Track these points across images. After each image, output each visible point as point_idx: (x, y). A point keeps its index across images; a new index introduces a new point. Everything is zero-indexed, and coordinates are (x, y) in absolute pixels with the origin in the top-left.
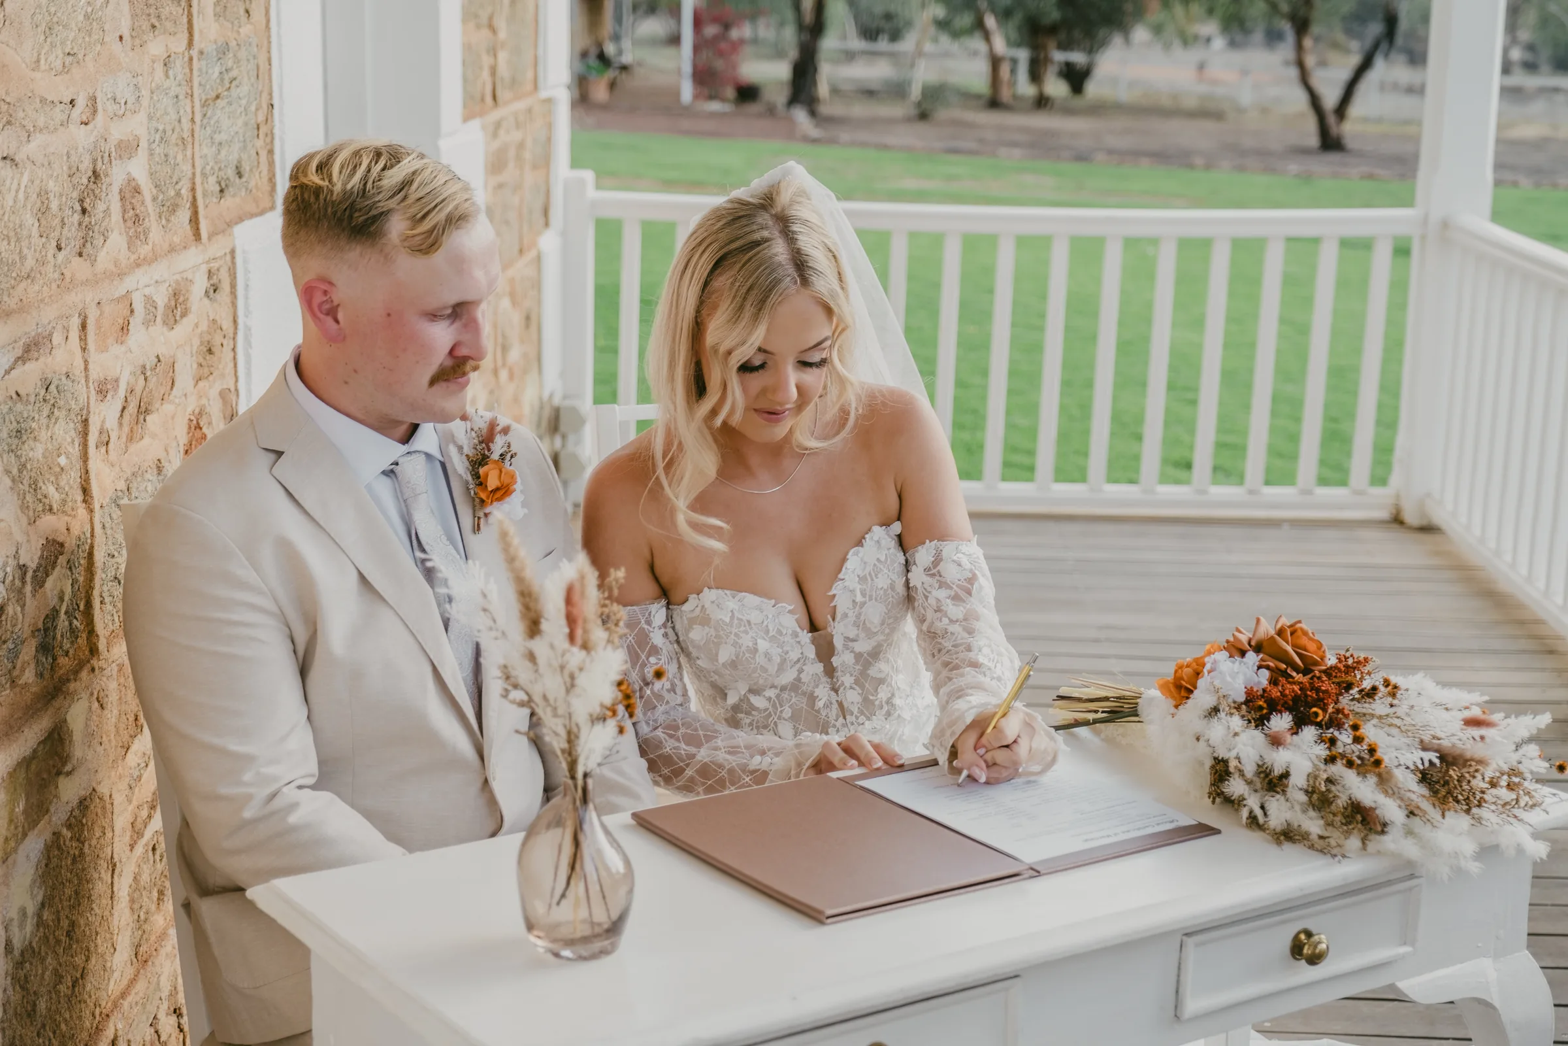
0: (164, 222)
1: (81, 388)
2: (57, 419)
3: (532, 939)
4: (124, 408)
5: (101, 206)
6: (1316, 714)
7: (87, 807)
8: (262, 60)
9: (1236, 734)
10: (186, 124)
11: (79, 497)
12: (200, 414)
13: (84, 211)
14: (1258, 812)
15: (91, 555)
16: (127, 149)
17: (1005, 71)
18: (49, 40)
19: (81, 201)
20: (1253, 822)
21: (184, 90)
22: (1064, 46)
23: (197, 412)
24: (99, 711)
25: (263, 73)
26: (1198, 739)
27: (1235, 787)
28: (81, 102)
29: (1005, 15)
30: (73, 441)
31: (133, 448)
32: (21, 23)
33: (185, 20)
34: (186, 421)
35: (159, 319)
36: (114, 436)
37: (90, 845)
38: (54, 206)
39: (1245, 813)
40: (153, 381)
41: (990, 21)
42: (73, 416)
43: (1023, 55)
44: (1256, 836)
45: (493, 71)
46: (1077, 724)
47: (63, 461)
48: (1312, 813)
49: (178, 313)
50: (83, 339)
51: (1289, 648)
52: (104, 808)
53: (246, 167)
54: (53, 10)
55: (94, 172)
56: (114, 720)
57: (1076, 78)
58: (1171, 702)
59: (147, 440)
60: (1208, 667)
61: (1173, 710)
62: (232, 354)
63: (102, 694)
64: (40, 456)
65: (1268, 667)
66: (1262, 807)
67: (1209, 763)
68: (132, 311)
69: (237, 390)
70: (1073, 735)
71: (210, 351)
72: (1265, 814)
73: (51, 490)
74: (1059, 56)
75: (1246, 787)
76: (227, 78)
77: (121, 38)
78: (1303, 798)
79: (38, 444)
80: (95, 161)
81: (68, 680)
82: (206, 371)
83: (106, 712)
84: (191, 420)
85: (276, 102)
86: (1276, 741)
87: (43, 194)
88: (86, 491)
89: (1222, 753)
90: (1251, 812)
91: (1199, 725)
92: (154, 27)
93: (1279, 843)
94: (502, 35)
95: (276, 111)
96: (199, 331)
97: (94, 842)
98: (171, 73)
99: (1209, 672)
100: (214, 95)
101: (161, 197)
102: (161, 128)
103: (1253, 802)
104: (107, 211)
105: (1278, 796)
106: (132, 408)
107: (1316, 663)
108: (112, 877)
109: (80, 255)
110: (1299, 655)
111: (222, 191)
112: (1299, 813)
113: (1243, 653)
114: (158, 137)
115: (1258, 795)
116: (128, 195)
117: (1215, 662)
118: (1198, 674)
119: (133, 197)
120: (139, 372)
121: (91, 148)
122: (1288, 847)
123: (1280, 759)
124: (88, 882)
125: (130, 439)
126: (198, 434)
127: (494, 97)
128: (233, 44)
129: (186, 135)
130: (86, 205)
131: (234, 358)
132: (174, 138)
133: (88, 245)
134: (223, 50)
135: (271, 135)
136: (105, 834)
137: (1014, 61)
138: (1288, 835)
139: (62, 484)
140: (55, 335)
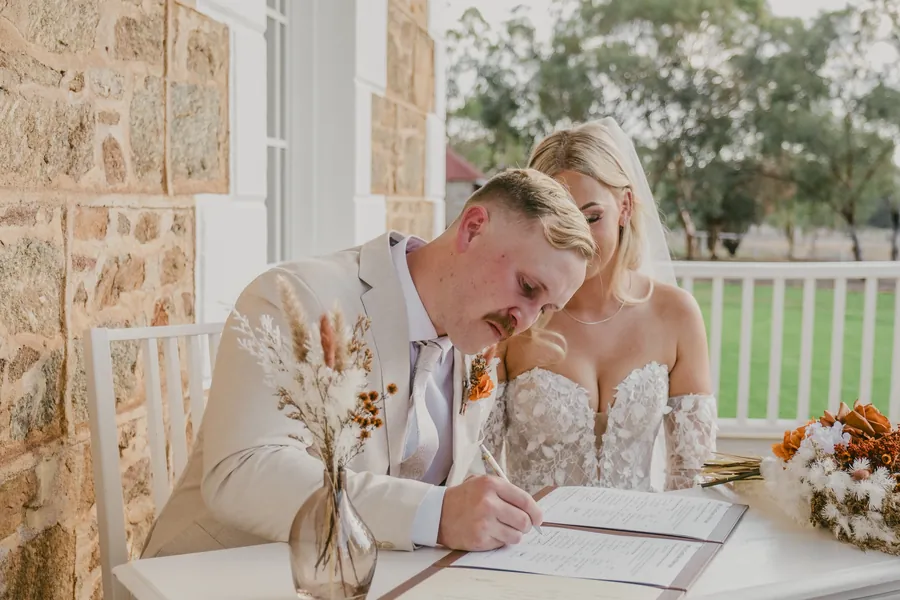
0: (139, 174)
1: (61, 255)
2: (39, 271)
3: (299, 596)
4: (99, 282)
5: (84, 147)
6: (887, 459)
7: (51, 535)
8: (223, 104)
9: (829, 473)
10: (160, 121)
11: (57, 328)
12: (165, 302)
13: (72, 147)
14: (847, 529)
15: (64, 367)
16: (110, 118)
17: (694, 242)
18: (45, 28)
19: (70, 140)
20: (844, 537)
21: (158, 101)
22: (725, 230)
23: (162, 300)
24: (67, 472)
25: (223, 112)
26: (802, 481)
27: (830, 511)
28: (70, 75)
29: (693, 212)
30: (54, 290)
31: (106, 309)
32: (20, 8)
33: (162, 59)
34: (154, 304)
35: (131, 232)
36: (91, 298)
37: (53, 562)
38: (41, 129)
39: (837, 530)
40: (124, 270)
41: (686, 217)
42: (53, 273)
43: (704, 235)
44: (845, 546)
45: (394, 175)
46: (718, 482)
47: (43, 299)
48: (886, 528)
49: (149, 234)
50: (64, 225)
51: (864, 419)
52: (67, 539)
53: (209, 164)
54: (48, 10)
55: (81, 124)
56: (80, 481)
57: (732, 247)
58: (782, 459)
59: (118, 307)
60: (807, 432)
61: (784, 465)
62: (191, 272)
63: (69, 461)
64: (22, 291)
65: (850, 432)
66: (850, 526)
67: (810, 497)
68: (109, 221)
69: (194, 296)
70: (715, 490)
71: (175, 266)
72: (852, 530)
73: (31, 316)
74: (723, 236)
75: (838, 512)
76: (195, 105)
77: (107, 49)
78: (879, 516)
79: (19, 282)
80: (82, 118)
81: (39, 445)
82: (172, 279)
83: (72, 474)
84: (157, 305)
85: (231, 130)
86: (858, 477)
87: (30, 119)
88: (62, 324)
89: (819, 488)
90: (842, 529)
91: (802, 471)
92: (136, 53)
93: (863, 549)
94: (402, 156)
95: (231, 136)
96: (165, 250)
97: (57, 560)
98: (149, 87)
99: (808, 436)
100: (186, 114)
101: (137, 159)
102: (140, 117)
103: (843, 522)
104: (90, 151)
105: (861, 517)
106: (107, 283)
107: (884, 430)
108: (74, 587)
109: (67, 173)
110: (871, 424)
111: (190, 173)
112: (877, 528)
113: (832, 424)
114: (138, 122)
115: (847, 517)
116: (109, 148)
117: (812, 430)
118: (800, 438)
119: (113, 149)
120: (113, 261)
121: (79, 107)
122: (869, 552)
123: (861, 489)
124: (50, 587)
125: (105, 302)
126: (162, 314)
127: (395, 188)
128: (200, 87)
129: (160, 127)
130: (74, 143)
131: (193, 275)
132: (151, 127)
133: (73, 169)
134: (193, 89)
135: (227, 150)
136: (67, 556)
137: (699, 239)
138: (870, 544)
139: (41, 314)
140: (38, 214)
